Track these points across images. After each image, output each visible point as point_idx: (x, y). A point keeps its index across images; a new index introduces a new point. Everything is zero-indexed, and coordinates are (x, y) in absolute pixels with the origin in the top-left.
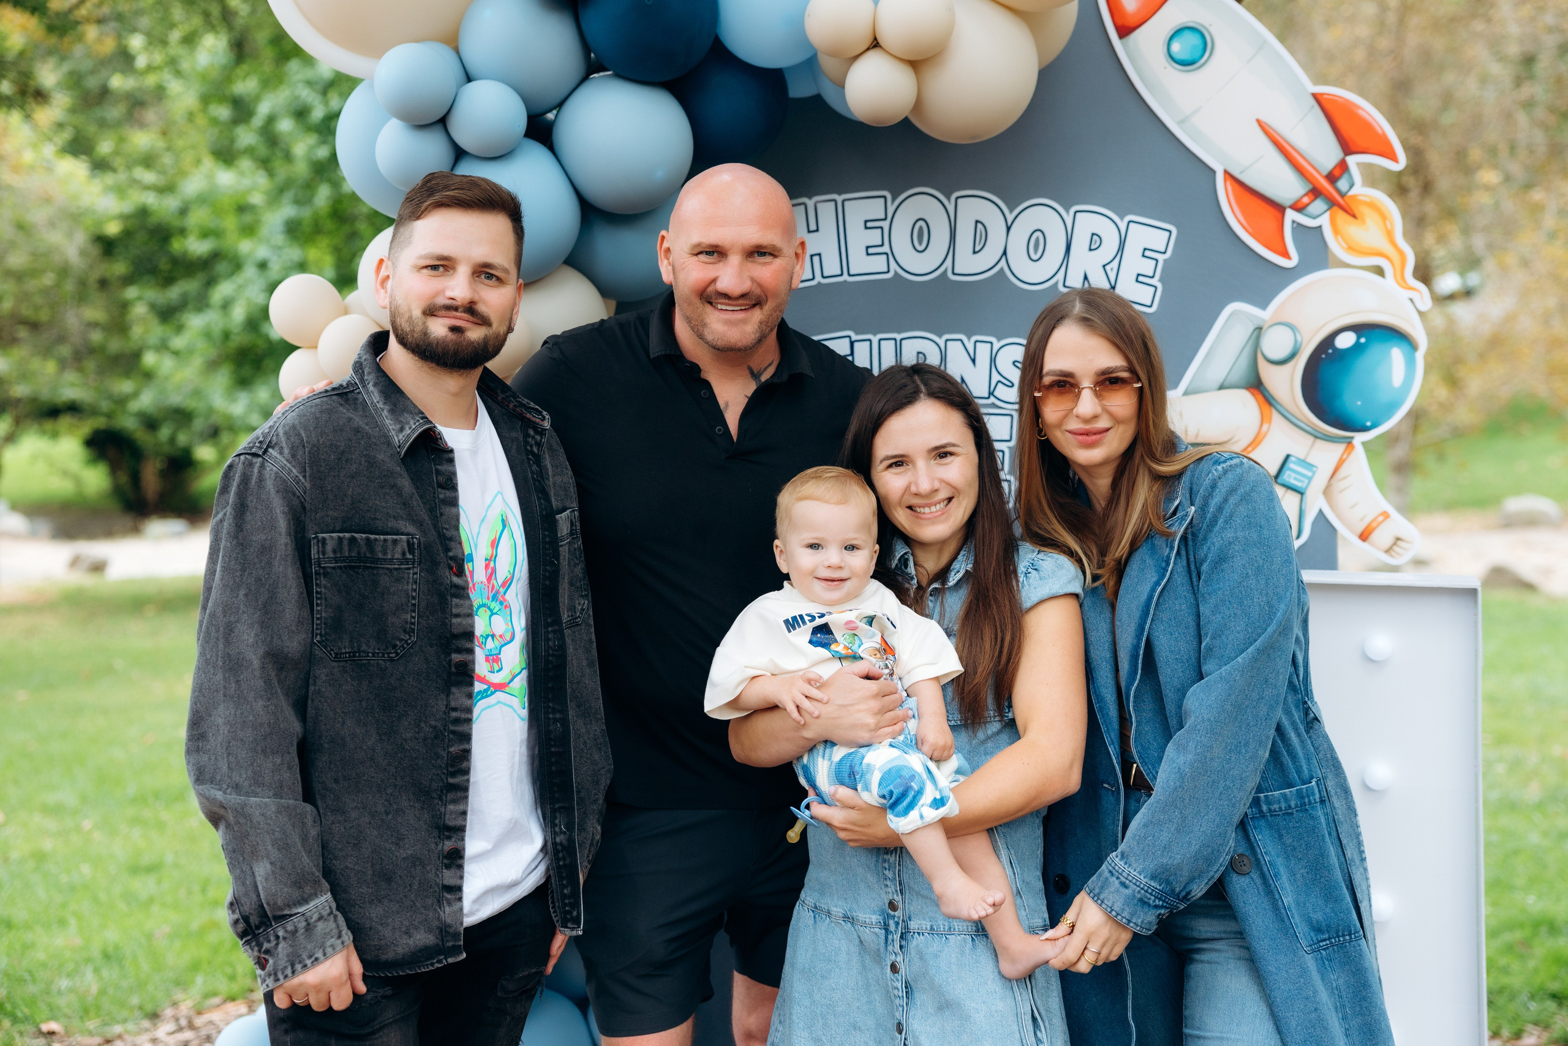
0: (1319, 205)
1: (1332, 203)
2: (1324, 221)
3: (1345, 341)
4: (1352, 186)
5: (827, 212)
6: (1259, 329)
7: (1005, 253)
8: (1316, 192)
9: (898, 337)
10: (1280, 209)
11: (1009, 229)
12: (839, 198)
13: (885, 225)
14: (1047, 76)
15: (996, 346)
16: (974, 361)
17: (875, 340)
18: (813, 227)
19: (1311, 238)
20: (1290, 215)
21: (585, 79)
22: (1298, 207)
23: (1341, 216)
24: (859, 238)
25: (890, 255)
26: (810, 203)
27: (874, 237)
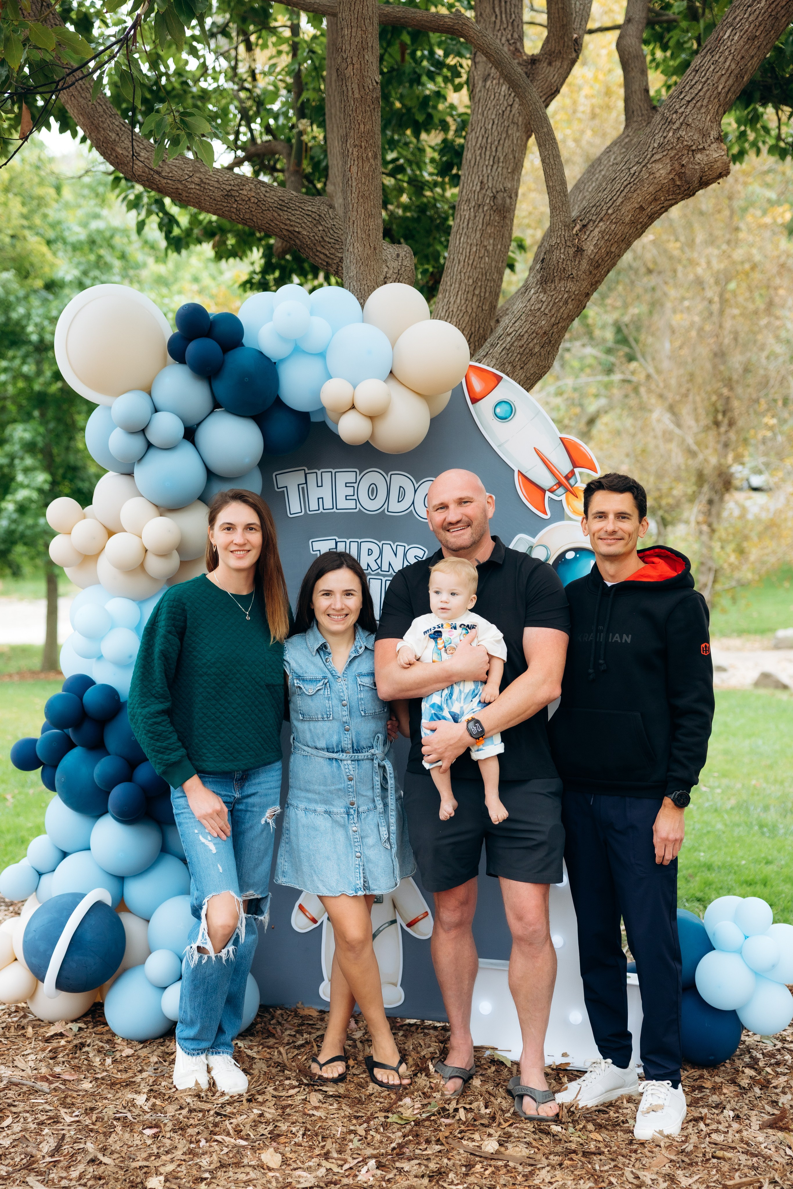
0: (561, 491)
1: (567, 490)
2: (563, 498)
3: (570, 555)
4: (576, 482)
5: (327, 477)
6: (531, 547)
7: (413, 503)
8: (560, 484)
9: (359, 541)
10: (544, 491)
11: (415, 491)
12: (334, 471)
13: (356, 485)
14: (434, 421)
15: (407, 548)
16: (396, 555)
17: (348, 542)
18: (320, 484)
19: (557, 506)
20: (548, 494)
21: (212, 411)
22: (552, 491)
23: (571, 496)
24: (342, 491)
25: (358, 500)
26: (319, 472)
27: (350, 491)
